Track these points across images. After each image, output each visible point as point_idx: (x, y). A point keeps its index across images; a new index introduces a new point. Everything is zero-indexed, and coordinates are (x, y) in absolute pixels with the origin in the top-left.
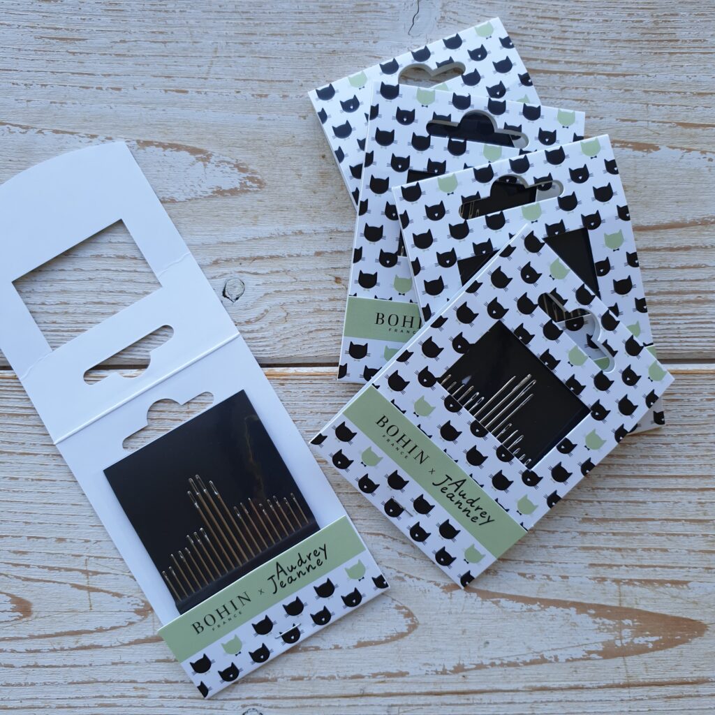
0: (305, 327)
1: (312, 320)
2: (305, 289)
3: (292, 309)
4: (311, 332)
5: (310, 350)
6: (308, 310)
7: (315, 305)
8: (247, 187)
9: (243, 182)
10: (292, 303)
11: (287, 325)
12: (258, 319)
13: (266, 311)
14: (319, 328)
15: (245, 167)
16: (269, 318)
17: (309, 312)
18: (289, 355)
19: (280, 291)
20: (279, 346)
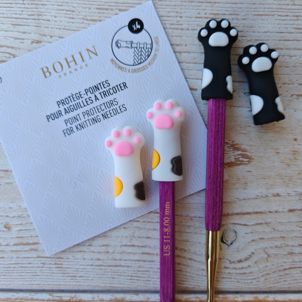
0: (281, 266)
1: (286, 260)
2: (281, 237)
3: (271, 252)
4: (286, 269)
5: (284, 283)
6: (284, 253)
7: (289, 249)
8: (239, 161)
9: (237, 157)
10: (272, 248)
11: (267, 264)
12: (246, 259)
13: (253, 253)
14: (292, 266)
15: (238, 146)
16: (255, 258)
17: (284, 255)
18: (269, 286)
19: (263, 238)
20: (262, 279)
